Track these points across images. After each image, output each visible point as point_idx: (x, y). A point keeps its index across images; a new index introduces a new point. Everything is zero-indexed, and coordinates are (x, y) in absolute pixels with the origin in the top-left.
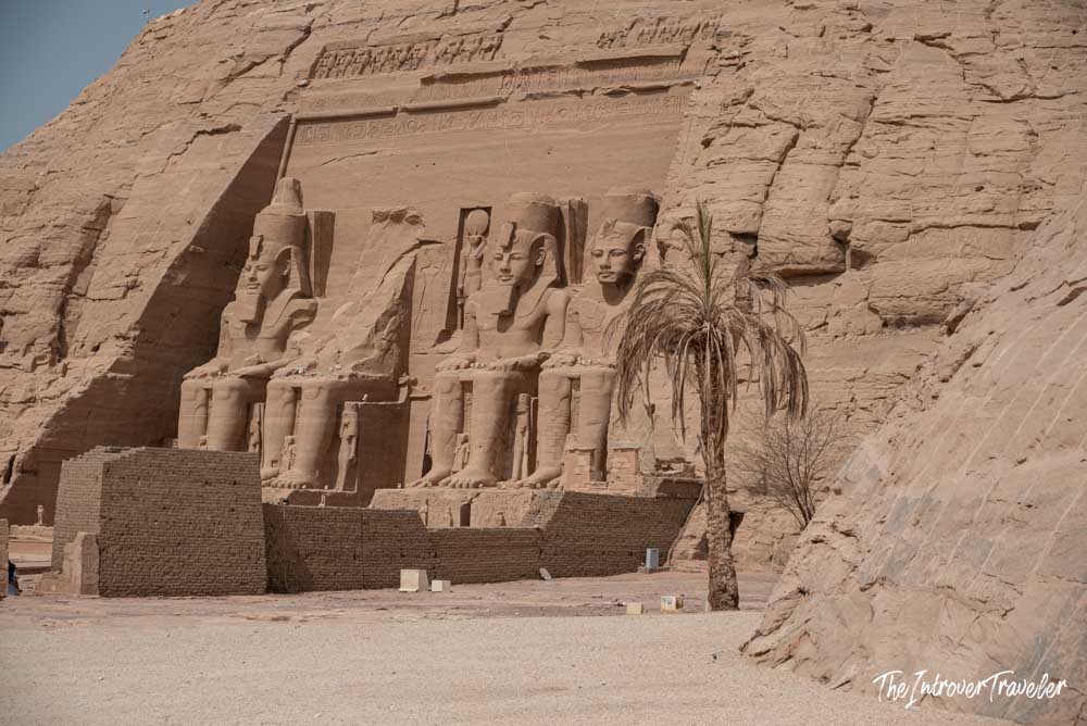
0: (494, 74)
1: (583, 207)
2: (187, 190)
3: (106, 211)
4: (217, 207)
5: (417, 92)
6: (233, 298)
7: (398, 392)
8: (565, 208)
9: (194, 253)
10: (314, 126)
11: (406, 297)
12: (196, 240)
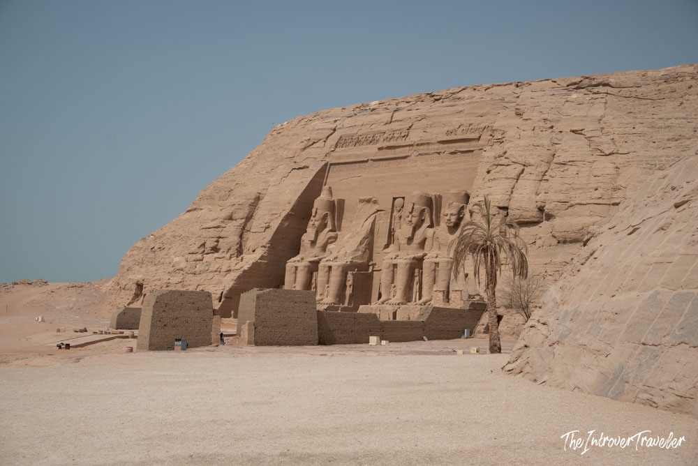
0: (406, 146)
1: (440, 197)
2: (288, 191)
3: (258, 199)
4: (300, 197)
5: (376, 153)
6: (306, 232)
7: (369, 268)
8: (433, 197)
9: (291, 215)
10: (337, 166)
11: (372, 232)
12: (292, 210)
